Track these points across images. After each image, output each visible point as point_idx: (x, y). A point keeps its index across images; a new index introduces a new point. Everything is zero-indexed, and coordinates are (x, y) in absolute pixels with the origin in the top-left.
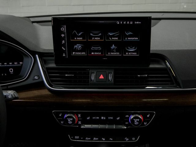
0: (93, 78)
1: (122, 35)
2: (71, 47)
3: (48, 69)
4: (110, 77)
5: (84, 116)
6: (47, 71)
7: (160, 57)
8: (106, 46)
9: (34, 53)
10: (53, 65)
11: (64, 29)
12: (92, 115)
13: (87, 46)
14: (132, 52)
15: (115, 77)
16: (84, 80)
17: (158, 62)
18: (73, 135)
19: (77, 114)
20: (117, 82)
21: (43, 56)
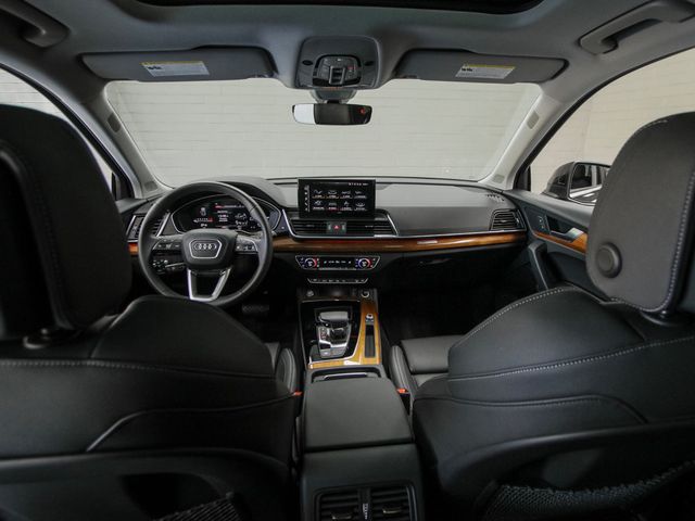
0: (329, 228)
1: (353, 194)
2: (312, 205)
3: (293, 221)
4: (344, 228)
5: (322, 260)
6: (293, 222)
7: (383, 212)
8: (340, 203)
9: (281, 207)
10: (297, 218)
11: (307, 188)
12: (328, 259)
13: (325, 202)
14: (361, 207)
15: (347, 227)
16: (323, 230)
17: (381, 217)
18: (312, 278)
19: (316, 258)
20: (349, 231)
21: (288, 210)
